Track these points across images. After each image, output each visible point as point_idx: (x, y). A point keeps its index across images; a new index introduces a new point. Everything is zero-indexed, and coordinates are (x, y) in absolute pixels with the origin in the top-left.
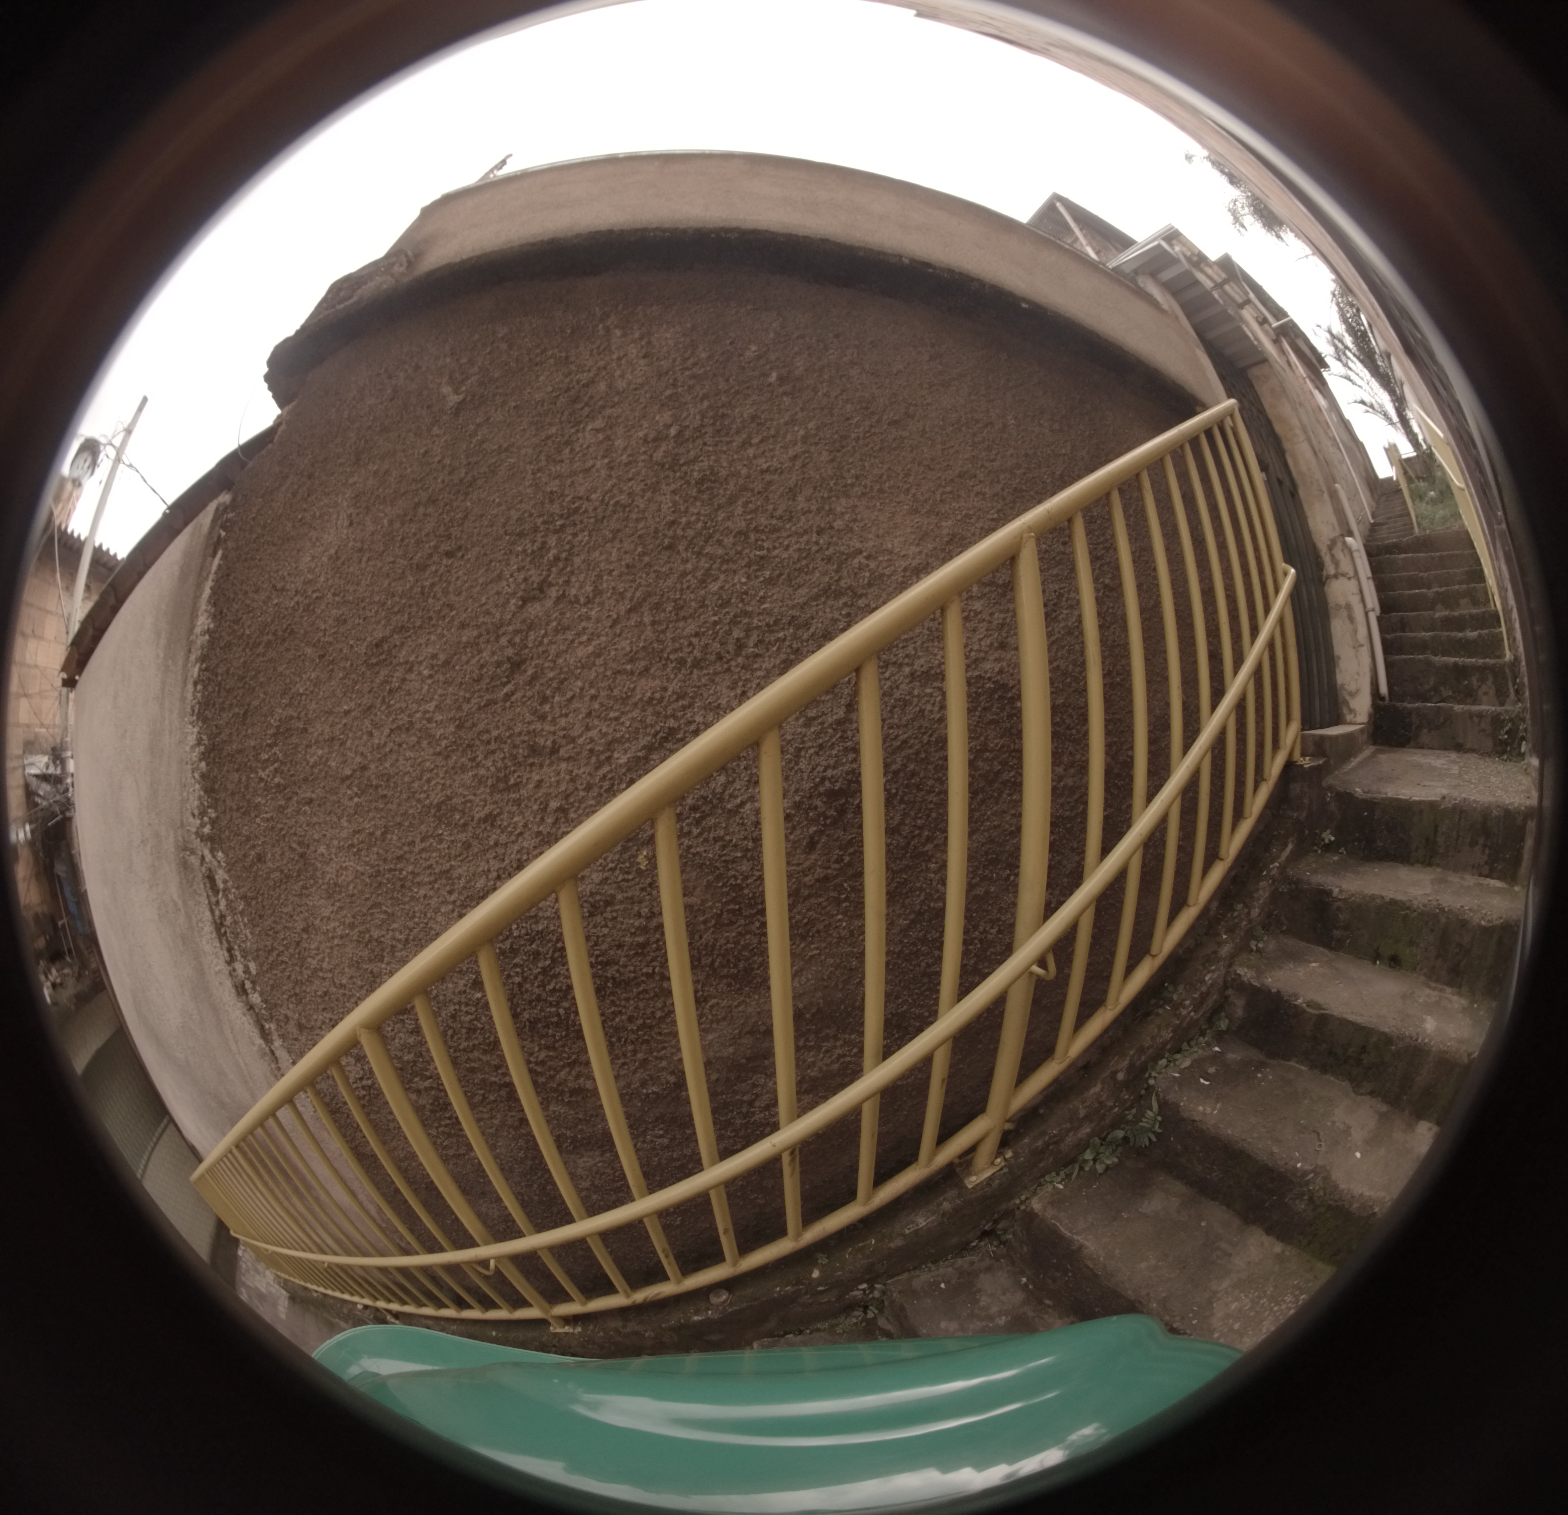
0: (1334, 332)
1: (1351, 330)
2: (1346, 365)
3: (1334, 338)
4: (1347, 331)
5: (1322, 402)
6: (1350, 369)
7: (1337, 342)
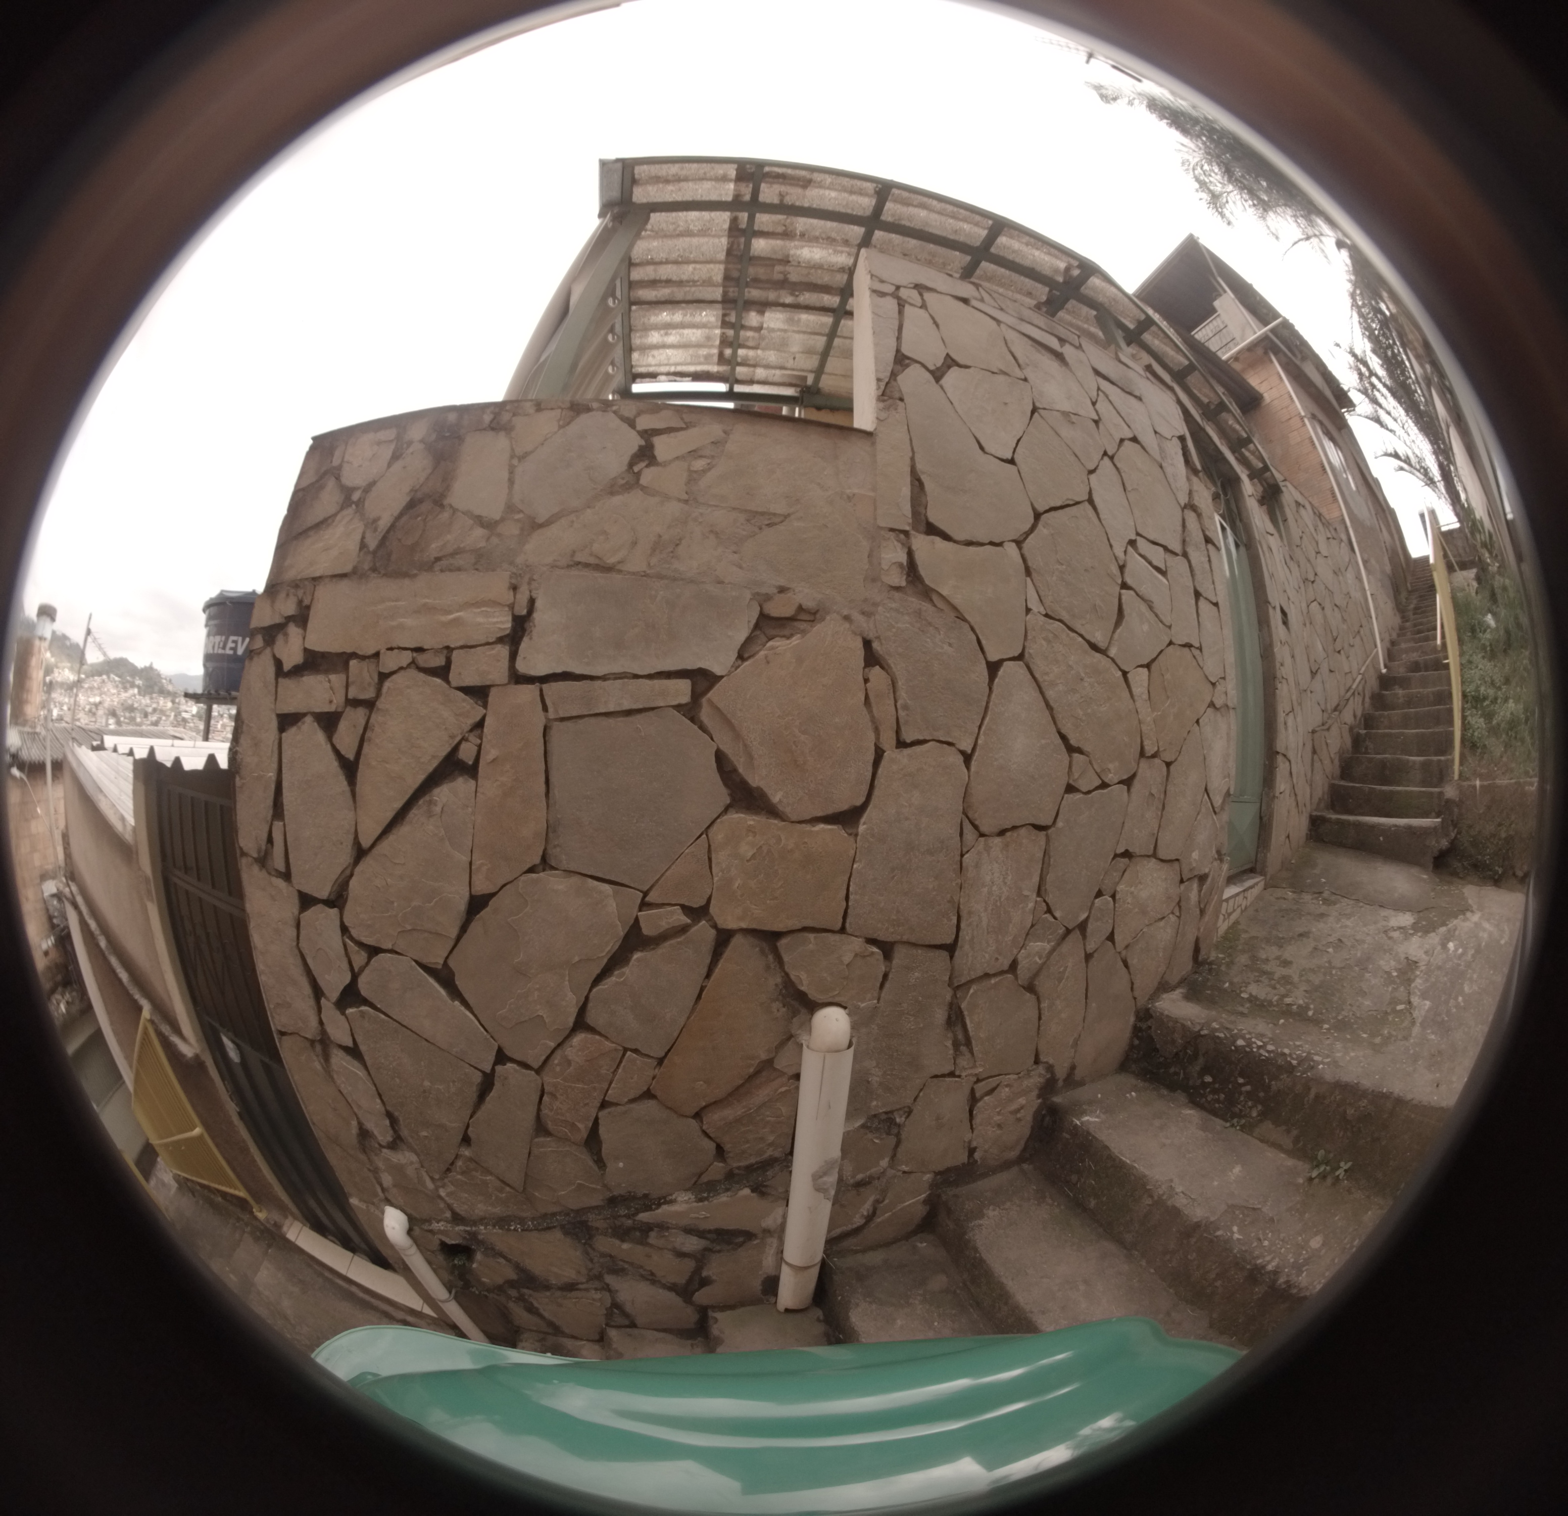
0: (1358, 352)
1: (1379, 348)
2: (1375, 401)
3: (1357, 361)
4: (1374, 351)
6: (1380, 407)
7: (1361, 366)
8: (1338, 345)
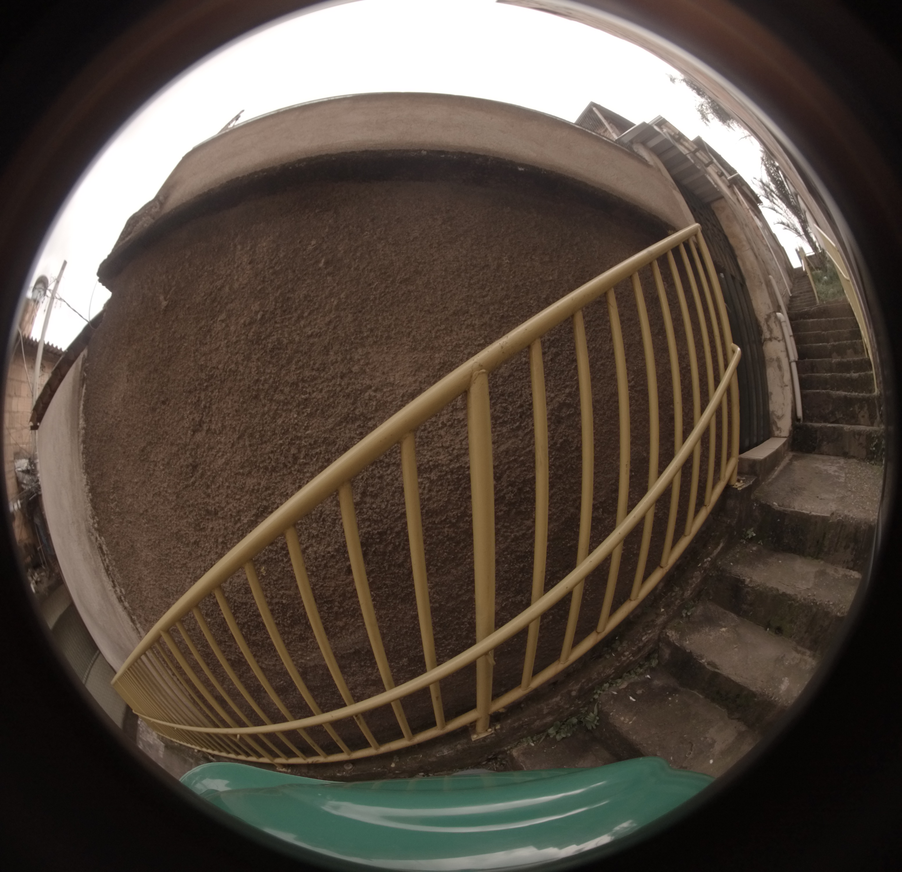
0: (764, 181)
1: (774, 180)
2: (772, 201)
3: (764, 186)
4: (771, 181)
5: (759, 224)
6: (774, 203)
7: (766, 188)
8: (755, 178)
